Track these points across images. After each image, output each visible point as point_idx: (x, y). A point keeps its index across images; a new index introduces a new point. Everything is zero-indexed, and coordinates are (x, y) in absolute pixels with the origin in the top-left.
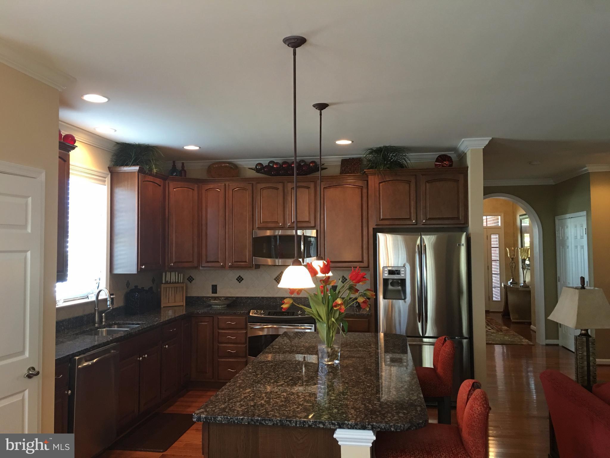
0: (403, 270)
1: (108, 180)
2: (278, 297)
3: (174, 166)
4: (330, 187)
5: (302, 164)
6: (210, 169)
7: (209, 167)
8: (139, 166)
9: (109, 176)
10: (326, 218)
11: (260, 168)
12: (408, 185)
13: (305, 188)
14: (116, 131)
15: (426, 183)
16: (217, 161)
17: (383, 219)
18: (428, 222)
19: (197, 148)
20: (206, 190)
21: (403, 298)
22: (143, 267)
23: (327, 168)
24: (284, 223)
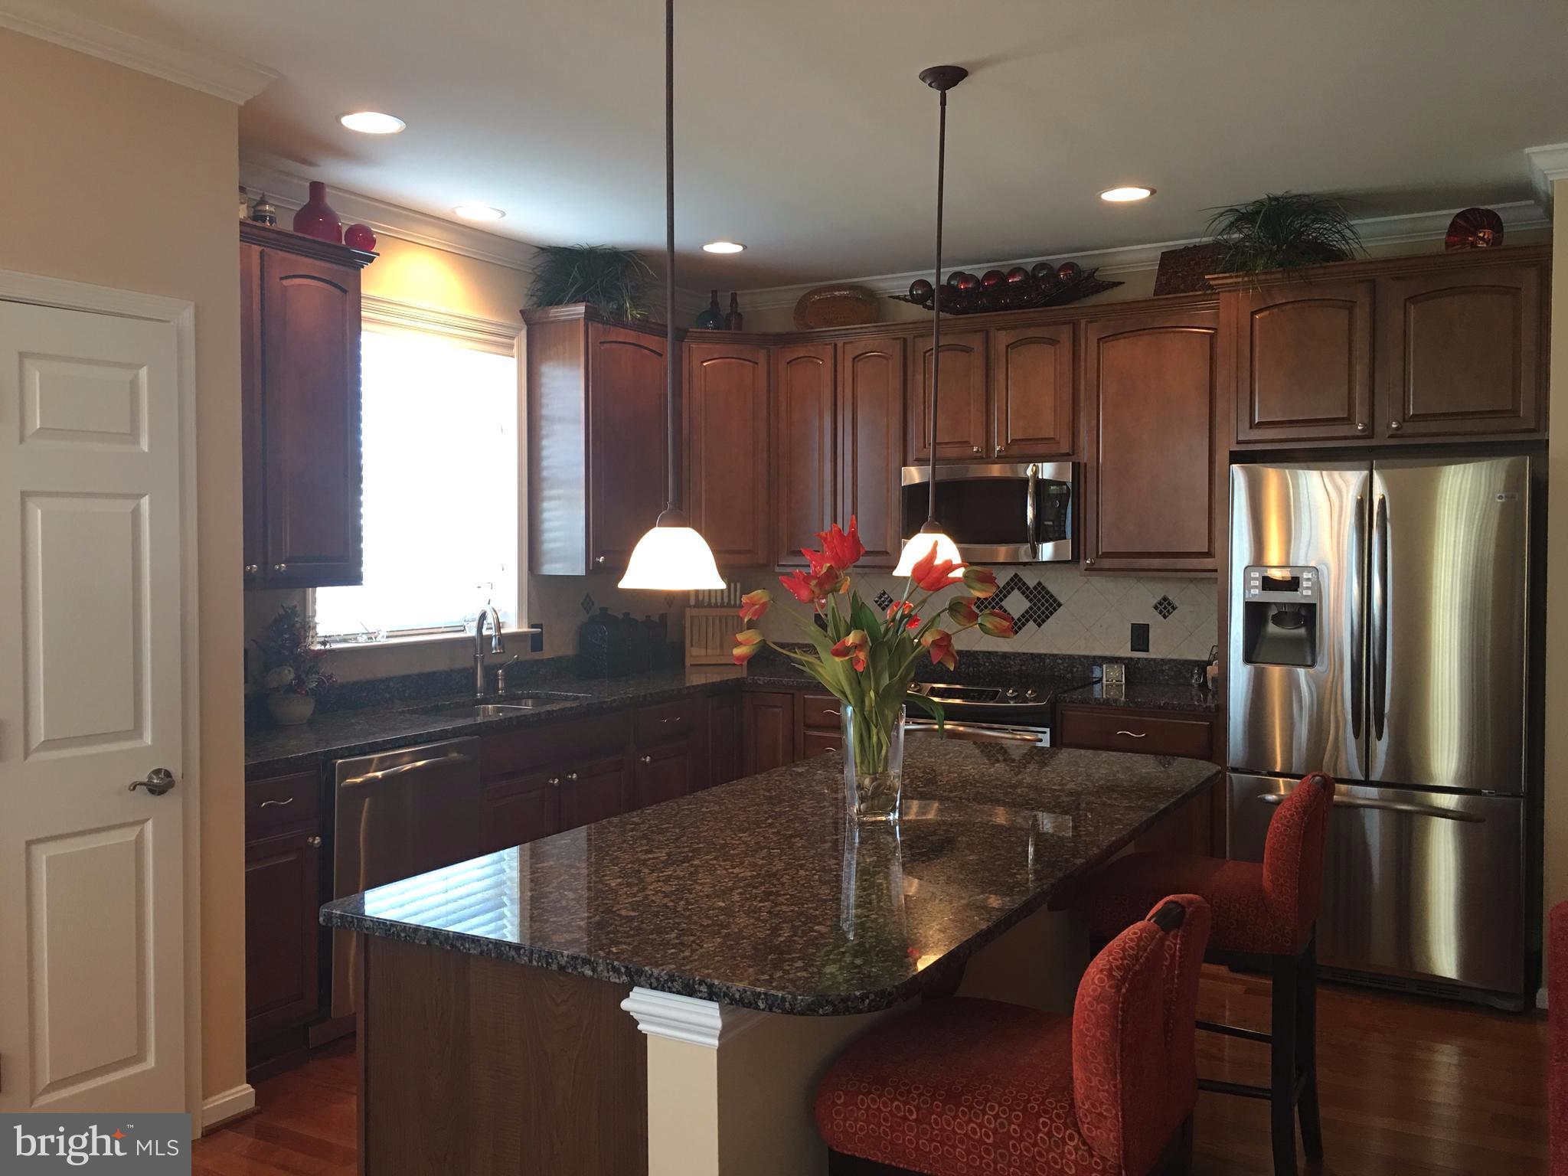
0: (1310, 576)
1: (521, 342)
2: (980, 652)
3: (715, 303)
4: (1115, 336)
5: (1041, 275)
6: (802, 308)
7: (802, 302)
8: (584, 303)
9: (524, 333)
10: (1104, 428)
11: (922, 294)
12: (1346, 312)
13: (1044, 343)
14: (504, 214)
15: (1408, 304)
16: (817, 284)
17: (1261, 425)
18: (1409, 428)
19: (738, 249)
20: (788, 363)
21: (1309, 663)
22: (601, 559)
23: (1124, 283)
24: (988, 446)
